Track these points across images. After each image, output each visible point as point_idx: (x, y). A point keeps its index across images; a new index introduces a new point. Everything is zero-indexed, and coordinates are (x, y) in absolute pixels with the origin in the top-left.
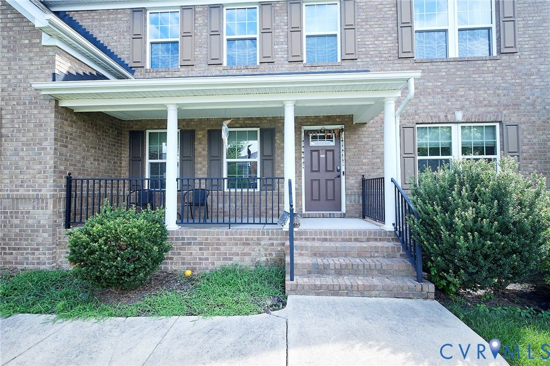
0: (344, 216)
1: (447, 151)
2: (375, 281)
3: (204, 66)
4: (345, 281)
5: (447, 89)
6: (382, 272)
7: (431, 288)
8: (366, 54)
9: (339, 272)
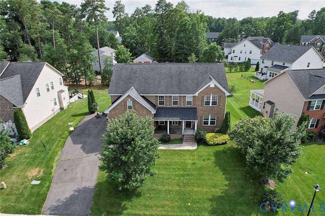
0: (191, 129)
1: (208, 119)
2: (191, 141)
3: (169, 106)
4: (189, 141)
5: (209, 111)
6: (192, 140)
7: (196, 142)
8: (196, 105)
9: (188, 140)
